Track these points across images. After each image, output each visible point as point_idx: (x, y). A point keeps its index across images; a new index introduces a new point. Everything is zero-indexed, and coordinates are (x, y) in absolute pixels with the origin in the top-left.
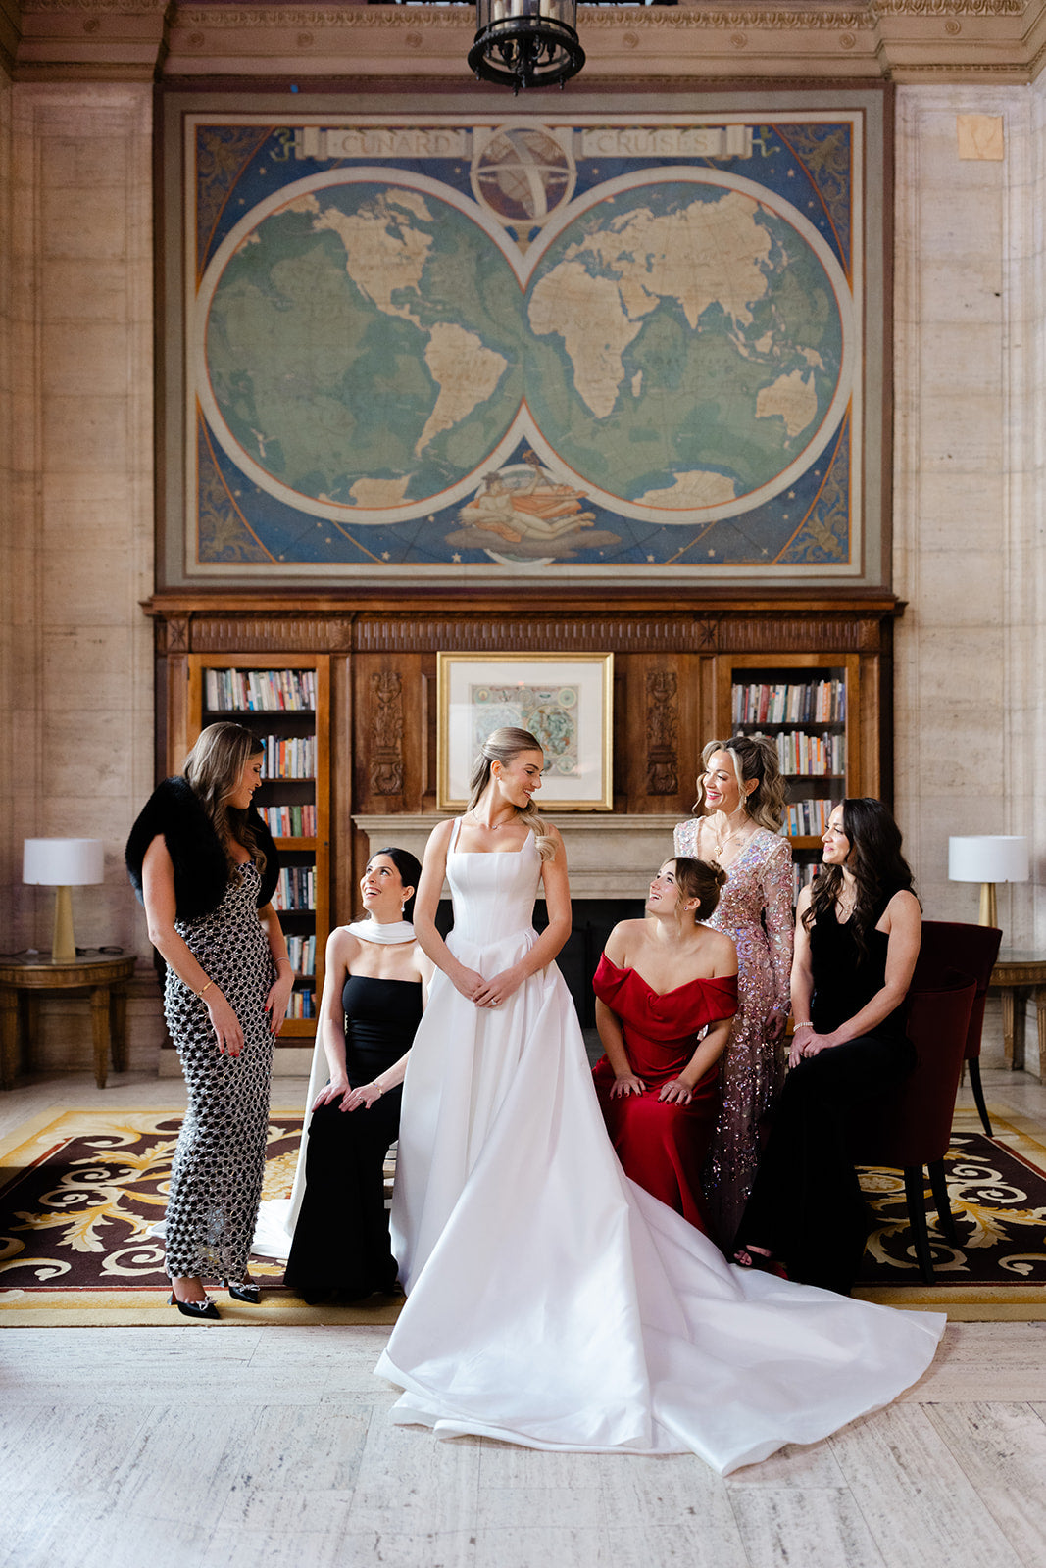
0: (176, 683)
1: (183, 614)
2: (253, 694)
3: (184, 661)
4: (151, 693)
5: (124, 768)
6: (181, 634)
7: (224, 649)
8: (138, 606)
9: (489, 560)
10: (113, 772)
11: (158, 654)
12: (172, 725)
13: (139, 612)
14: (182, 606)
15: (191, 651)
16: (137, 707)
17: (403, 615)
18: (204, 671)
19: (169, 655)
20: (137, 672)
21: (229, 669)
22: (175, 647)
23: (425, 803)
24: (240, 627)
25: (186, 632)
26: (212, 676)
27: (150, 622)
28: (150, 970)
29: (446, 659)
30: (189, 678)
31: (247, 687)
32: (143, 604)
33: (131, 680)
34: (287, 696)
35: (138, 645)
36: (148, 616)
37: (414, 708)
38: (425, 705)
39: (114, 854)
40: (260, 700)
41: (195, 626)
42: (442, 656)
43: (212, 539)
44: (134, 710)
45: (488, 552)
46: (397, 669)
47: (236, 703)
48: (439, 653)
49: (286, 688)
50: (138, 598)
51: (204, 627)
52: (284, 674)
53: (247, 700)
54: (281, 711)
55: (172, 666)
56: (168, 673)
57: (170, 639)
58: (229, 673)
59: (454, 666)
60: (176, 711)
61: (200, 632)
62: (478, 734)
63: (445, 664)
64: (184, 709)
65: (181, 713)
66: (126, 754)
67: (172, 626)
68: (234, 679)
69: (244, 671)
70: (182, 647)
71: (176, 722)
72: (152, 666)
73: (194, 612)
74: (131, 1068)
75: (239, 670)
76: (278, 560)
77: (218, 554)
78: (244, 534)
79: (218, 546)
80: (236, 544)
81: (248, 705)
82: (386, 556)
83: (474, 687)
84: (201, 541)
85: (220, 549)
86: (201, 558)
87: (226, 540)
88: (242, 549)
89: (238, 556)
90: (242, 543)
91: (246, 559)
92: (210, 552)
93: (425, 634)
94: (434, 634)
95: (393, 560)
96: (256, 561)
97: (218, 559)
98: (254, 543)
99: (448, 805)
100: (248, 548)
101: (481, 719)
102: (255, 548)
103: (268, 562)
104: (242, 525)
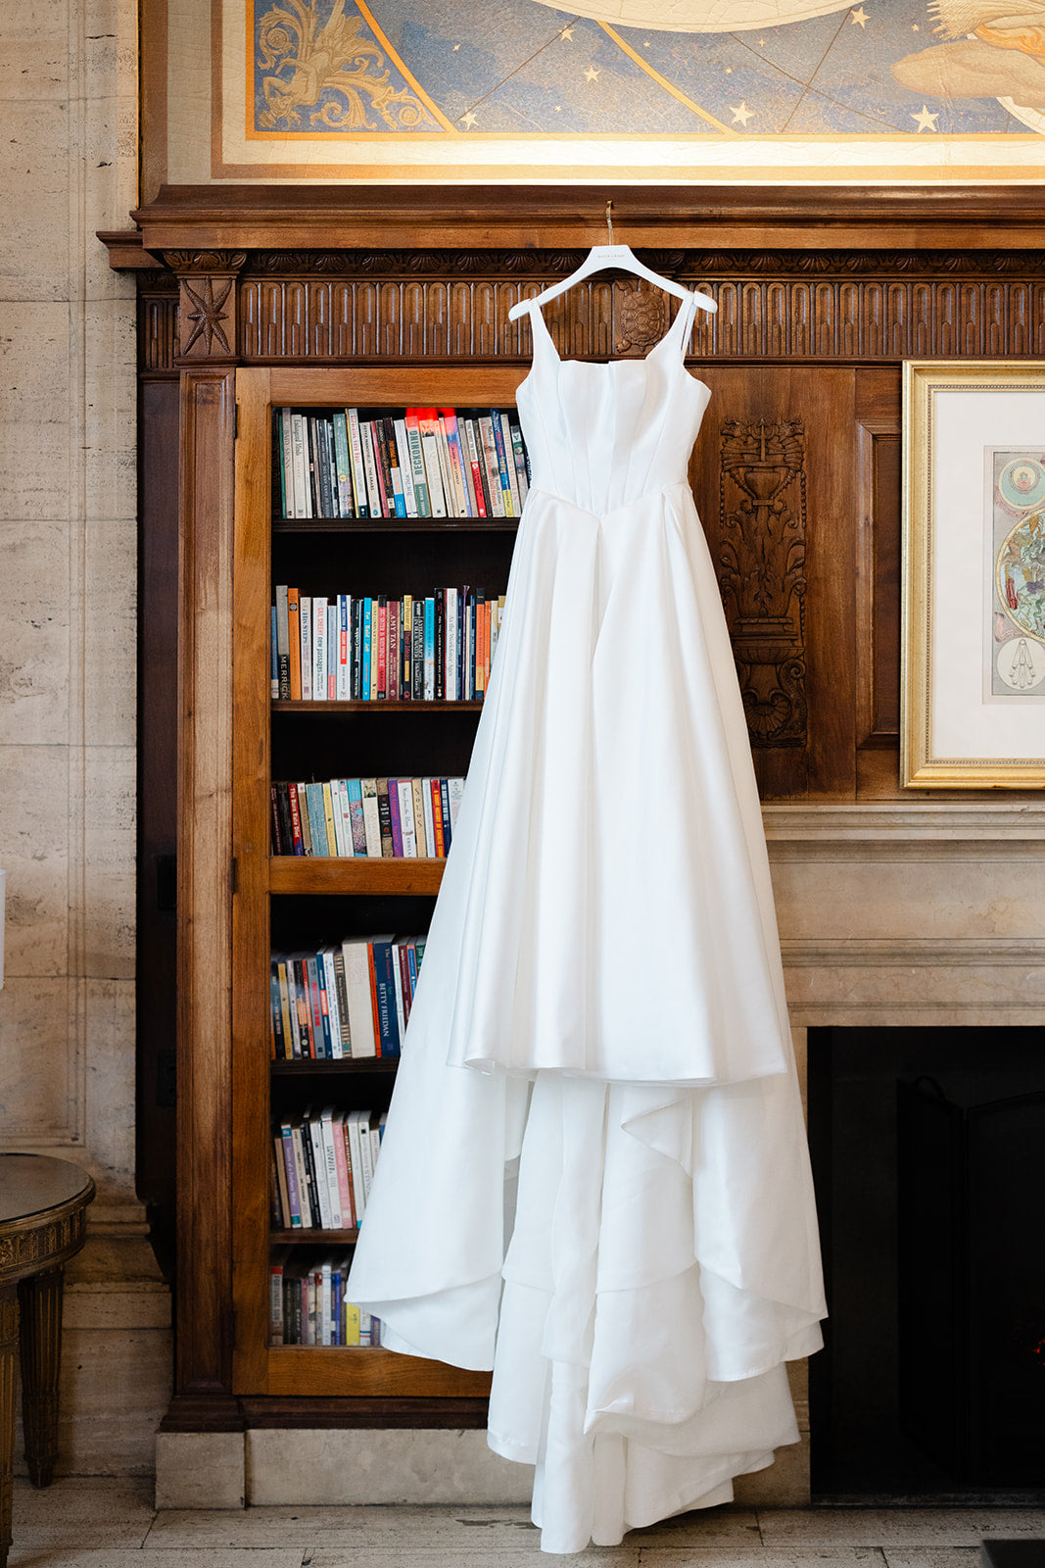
0: (204, 443)
1: (223, 260)
2: (403, 477)
3: (224, 389)
4: (132, 473)
5: (58, 671)
6: (217, 315)
7: (329, 355)
8: (97, 245)
9: (1009, 126)
10: (28, 683)
11: (146, 373)
12: (190, 557)
13: (97, 260)
14: (221, 238)
15: (243, 363)
16: (91, 512)
17: (808, 263)
18: (277, 411)
19: (184, 373)
20: (92, 421)
21: (340, 409)
22: (200, 349)
23: (864, 768)
24: (371, 297)
25: (230, 309)
26: (296, 429)
27: (128, 288)
28: (122, 1202)
29: (925, 381)
30: (236, 435)
31: (388, 458)
32: (108, 239)
33: (77, 442)
34: (494, 483)
35: (93, 348)
36: (121, 271)
37: (835, 512)
38: (865, 505)
39: (31, 896)
40: (422, 492)
41: (254, 293)
42: (917, 371)
43: (288, 72)
44: (84, 520)
45: (1007, 103)
46: (790, 409)
47: (361, 501)
48: (908, 366)
49: (492, 460)
50: (95, 225)
51: (277, 295)
52: (486, 422)
53: (390, 494)
54: (479, 520)
55: (191, 399)
56: (182, 418)
57: (185, 328)
58: (339, 420)
59: (942, 399)
60: (203, 526)
61: (267, 310)
62: (1010, 582)
63: (923, 395)
64: (226, 518)
65: (216, 527)
66: (63, 635)
67: (190, 295)
68: (356, 436)
69: (380, 415)
70: (218, 349)
71: (202, 554)
72: (132, 405)
73: (252, 253)
74: (78, 1469)
75: (365, 415)
76: (462, 128)
77: (304, 110)
78: (373, 59)
79: (302, 88)
80: (347, 83)
81: (391, 504)
82: (742, 114)
83: (999, 459)
84: (258, 76)
85: (310, 98)
86: (261, 123)
87: (327, 72)
88: (365, 96)
89: (357, 116)
90: (364, 81)
91: (377, 125)
92: (282, 106)
93: (866, 316)
94: (890, 315)
95: (757, 128)
96: (405, 129)
97: (303, 122)
98: (398, 82)
99: (924, 776)
100: (380, 93)
101: (1014, 542)
102: (403, 96)
103: (440, 132)
104: (370, 36)
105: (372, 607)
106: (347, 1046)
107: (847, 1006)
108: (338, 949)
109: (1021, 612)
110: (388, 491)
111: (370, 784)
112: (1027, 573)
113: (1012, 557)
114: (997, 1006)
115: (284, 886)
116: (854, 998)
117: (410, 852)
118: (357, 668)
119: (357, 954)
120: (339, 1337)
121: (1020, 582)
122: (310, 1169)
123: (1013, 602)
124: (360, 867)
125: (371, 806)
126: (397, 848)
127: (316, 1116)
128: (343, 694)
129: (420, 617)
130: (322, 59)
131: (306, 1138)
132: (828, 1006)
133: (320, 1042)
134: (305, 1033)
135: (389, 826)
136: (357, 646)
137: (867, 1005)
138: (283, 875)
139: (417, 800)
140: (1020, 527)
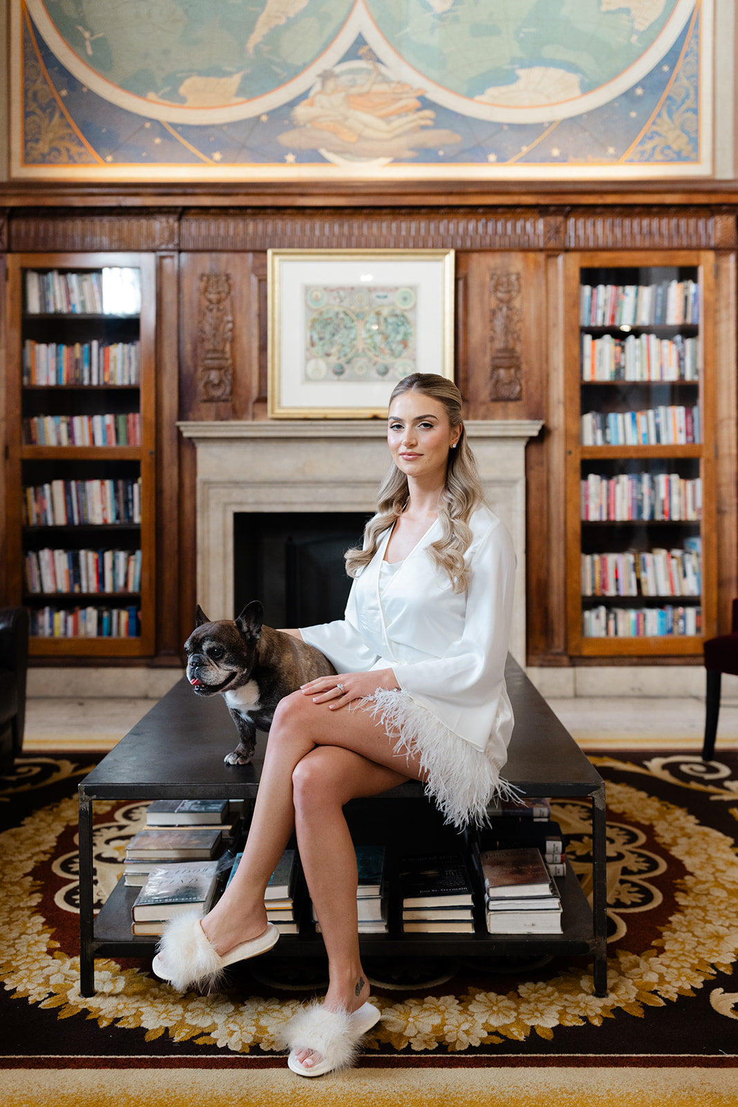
2: (75, 297)
7: (45, 248)
15: (10, 251)
17: (231, 211)
18: (24, 271)
21: (49, 270)
23: (255, 409)
24: (60, 225)
25: (5, 231)
26: (32, 278)
29: (277, 258)
30: (7, 279)
31: (69, 289)
37: (244, 310)
38: (255, 307)
40: (83, 303)
41: (14, 223)
42: (273, 254)
43: (37, 141)
46: (226, 269)
47: (58, 307)
48: (270, 252)
51: (24, 224)
58: (50, 274)
59: (285, 265)
61: (19, 232)
62: (311, 338)
63: (276, 264)
64: (3, 311)
68: (56, 280)
69: (65, 272)
73: (13, 208)
75: (60, 271)
76: (106, 162)
77: (44, 156)
78: (70, 135)
79: (43, 147)
80: (61, 145)
81: (71, 308)
82: (217, 156)
83: (307, 289)
84: (26, 142)
85: (46, 150)
86: (28, 160)
87: (52, 141)
88: (68, 150)
89: (64, 157)
90: (67, 144)
91: (72, 161)
92: (35, 154)
93: (255, 232)
94: (265, 231)
95: (224, 161)
96: (82, 163)
97: (44, 160)
98: (80, 144)
99: (279, 412)
100: (74, 149)
101: (314, 321)
102: (82, 150)
103: (95, 163)
104: (68, 126)
105: (64, 349)
106: (54, 520)
107: (247, 503)
108: (50, 483)
109: (316, 349)
110: (69, 302)
111: (63, 418)
112: (318, 333)
113: (312, 327)
114: (308, 503)
115: (27, 456)
116: (251, 500)
117: (79, 443)
118: (58, 372)
119: (58, 485)
120: (52, 634)
121: (316, 337)
122: (39, 568)
123: (313, 344)
124: (59, 448)
125: (64, 427)
126: (73, 442)
127: (42, 548)
128: (52, 382)
129: (82, 353)
130: (51, 135)
131: (38, 558)
132: (240, 503)
133: (43, 519)
134: (38, 516)
135: (71, 435)
136: (58, 363)
137: (256, 503)
138: (26, 452)
139: (82, 423)
140: (315, 315)
